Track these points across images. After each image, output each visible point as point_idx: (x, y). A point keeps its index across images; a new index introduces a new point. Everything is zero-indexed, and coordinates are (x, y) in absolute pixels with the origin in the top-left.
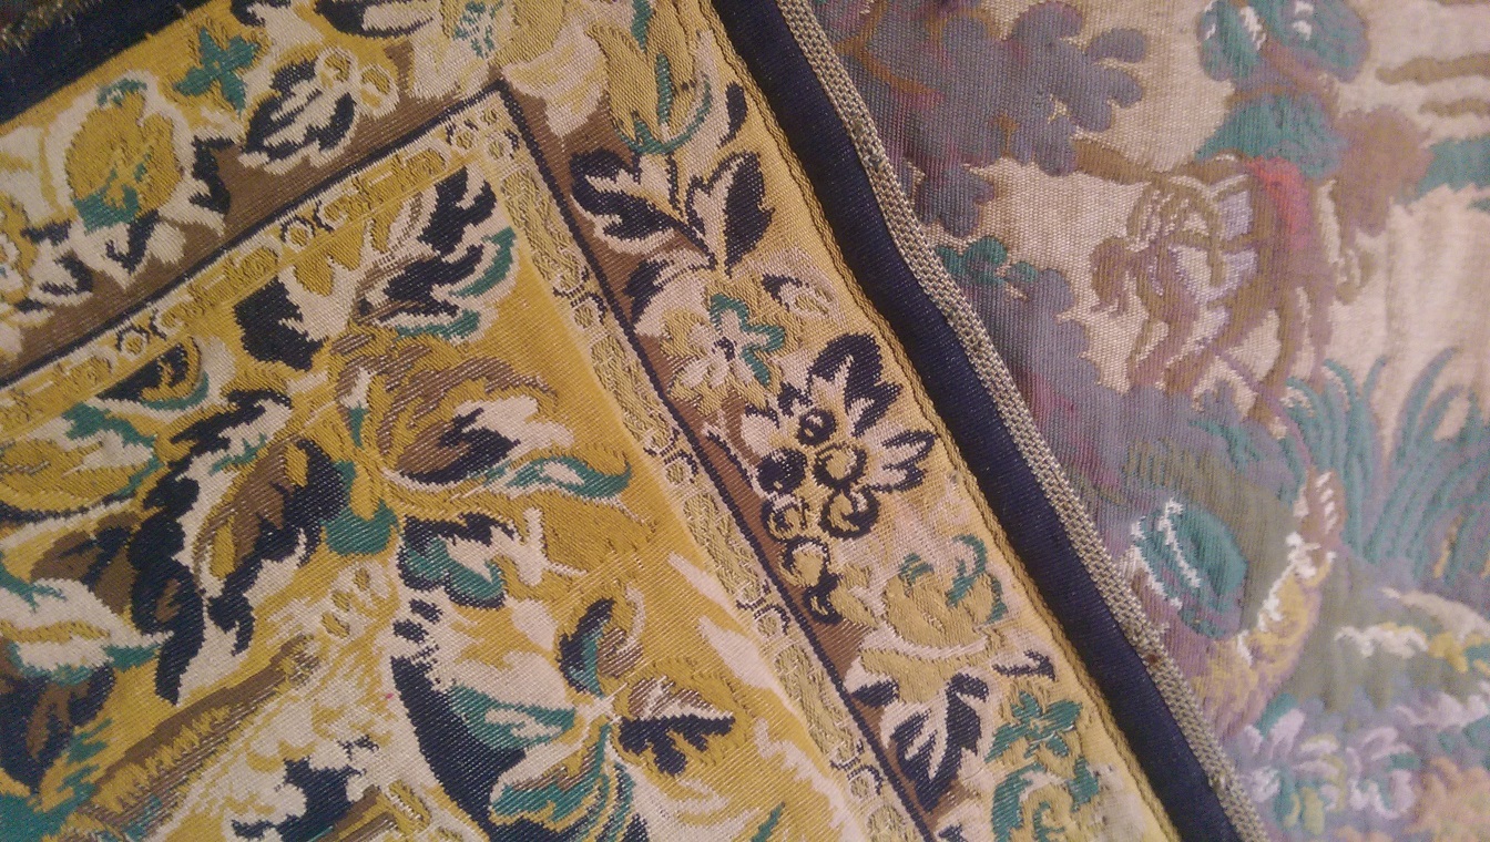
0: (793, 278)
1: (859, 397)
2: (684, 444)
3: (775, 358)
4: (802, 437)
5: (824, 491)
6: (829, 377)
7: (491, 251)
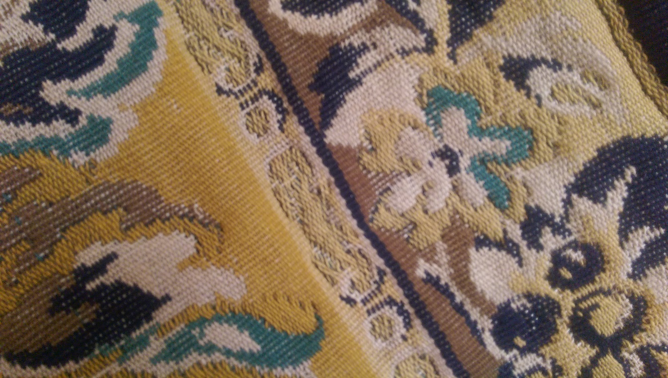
0: (549, 58)
1: (640, 224)
2: (392, 288)
3: (519, 172)
4: (554, 278)
5: (584, 352)
6: (598, 197)
7: (126, 33)
